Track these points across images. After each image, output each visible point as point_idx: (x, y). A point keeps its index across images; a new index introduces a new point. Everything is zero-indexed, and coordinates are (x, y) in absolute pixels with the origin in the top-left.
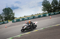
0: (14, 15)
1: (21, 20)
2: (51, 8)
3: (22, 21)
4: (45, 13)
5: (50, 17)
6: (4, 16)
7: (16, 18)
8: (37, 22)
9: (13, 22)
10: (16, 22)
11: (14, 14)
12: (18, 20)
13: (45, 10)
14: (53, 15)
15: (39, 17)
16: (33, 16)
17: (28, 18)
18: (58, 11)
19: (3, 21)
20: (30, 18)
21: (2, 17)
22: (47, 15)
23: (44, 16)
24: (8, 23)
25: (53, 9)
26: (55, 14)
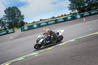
0: (23, 19)
1: (35, 26)
2: (83, 4)
3: (37, 28)
4: (73, 14)
5: (84, 20)
6: (7, 21)
7: (27, 23)
8: (63, 31)
9: (23, 30)
10: (27, 30)
11: (22, 17)
12: (31, 27)
13: (74, 9)
14: (88, 16)
15: (65, 20)
16: (55, 19)
17: (47, 22)
18: (96, 9)
19: (5, 29)
20: (51, 22)
21: (3, 22)
22: (78, 16)
23: (73, 18)
24: (14, 32)
25: (86, 7)
26: (91, 15)
